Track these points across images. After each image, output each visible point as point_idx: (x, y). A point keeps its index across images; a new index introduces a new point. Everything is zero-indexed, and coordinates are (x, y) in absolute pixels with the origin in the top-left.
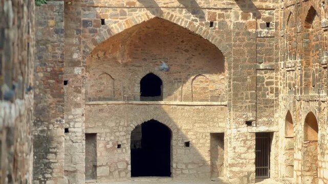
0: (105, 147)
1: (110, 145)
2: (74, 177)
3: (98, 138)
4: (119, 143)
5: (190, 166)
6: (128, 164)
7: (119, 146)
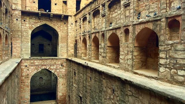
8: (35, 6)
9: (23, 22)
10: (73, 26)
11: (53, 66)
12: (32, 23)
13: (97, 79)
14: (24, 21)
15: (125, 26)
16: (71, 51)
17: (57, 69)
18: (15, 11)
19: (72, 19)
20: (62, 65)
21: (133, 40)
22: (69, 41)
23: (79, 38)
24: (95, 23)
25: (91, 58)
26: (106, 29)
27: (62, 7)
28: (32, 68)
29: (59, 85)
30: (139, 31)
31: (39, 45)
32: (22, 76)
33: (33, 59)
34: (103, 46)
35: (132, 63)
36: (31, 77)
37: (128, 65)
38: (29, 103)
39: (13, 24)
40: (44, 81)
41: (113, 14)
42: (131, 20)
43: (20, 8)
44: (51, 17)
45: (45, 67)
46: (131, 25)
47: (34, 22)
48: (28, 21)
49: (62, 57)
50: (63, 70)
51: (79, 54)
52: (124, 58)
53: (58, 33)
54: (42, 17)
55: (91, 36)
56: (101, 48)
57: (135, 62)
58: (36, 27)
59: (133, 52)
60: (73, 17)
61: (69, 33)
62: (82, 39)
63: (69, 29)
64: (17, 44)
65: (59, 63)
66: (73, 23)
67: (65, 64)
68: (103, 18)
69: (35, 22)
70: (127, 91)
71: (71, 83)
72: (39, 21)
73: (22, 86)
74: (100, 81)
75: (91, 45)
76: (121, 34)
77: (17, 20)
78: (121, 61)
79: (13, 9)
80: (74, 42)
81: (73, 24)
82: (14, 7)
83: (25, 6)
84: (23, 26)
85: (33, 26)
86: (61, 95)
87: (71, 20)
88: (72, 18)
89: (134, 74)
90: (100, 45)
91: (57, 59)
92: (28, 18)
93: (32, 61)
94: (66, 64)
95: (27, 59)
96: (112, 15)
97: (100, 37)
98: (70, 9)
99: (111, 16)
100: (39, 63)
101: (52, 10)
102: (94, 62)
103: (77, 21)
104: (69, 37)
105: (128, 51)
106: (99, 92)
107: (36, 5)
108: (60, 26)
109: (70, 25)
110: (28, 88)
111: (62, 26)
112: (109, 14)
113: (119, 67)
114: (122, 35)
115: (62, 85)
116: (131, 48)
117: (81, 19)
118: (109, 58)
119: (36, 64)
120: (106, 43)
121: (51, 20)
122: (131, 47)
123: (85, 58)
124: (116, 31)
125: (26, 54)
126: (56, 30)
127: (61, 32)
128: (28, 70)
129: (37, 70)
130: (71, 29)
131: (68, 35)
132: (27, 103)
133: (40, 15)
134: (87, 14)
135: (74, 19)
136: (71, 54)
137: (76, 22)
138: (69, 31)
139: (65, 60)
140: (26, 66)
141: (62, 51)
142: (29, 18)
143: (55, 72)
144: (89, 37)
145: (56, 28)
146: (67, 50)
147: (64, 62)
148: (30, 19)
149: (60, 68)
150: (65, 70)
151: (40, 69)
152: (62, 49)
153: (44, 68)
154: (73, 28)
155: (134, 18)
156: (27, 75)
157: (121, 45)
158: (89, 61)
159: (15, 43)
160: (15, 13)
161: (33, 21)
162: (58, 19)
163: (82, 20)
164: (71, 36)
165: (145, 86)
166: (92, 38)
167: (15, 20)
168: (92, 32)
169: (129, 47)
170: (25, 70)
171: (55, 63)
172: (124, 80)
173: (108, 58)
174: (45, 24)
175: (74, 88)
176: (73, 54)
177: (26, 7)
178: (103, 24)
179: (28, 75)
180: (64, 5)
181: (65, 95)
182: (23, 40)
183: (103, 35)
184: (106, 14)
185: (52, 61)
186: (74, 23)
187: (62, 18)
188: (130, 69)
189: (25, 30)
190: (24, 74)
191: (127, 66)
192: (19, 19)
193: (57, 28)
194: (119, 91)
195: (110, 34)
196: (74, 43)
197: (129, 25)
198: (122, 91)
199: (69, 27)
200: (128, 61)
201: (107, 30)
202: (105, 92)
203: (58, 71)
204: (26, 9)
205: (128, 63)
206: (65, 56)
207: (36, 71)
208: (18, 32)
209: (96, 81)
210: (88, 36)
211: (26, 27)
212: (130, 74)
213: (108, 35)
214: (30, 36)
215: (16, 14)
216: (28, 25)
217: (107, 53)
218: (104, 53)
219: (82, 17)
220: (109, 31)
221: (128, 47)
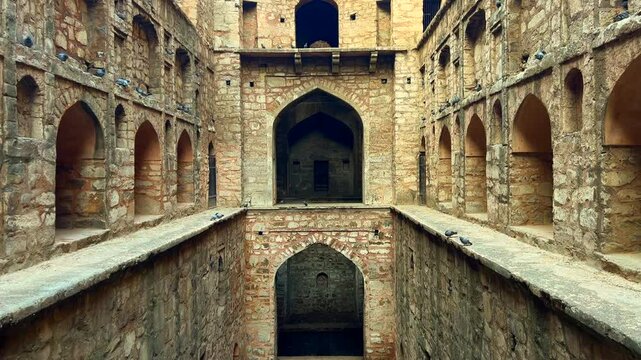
0: (267, 18)
1: (272, 18)
2: (227, 38)
3: (258, 7)
4: (283, 17)
5: (356, 40)
6: (292, 40)
7: (282, 20)
8: (286, 32)
9: (248, 90)
10: (414, 87)
11: (346, 236)
12: (274, 90)
13: (466, 286)
14: (252, 84)
15: (566, 62)
16: (407, 180)
17: (361, 247)
18: (222, 56)
19: (409, 64)
20: (377, 231)
21: (597, 118)
22: (399, 143)
23: (431, 132)
24: (478, 67)
25: (464, 204)
26: (507, 84)
27: (375, 24)
28: (279, 239)
29: (367, 305)
30: (619, 73)
31: (312, 164)
32: (249, 267)
33: (281, 209)
34: (497, 155)
35: (599, 220)
36: (275, 270)
37: (584, 230)
38: (272, 357)
39: (217, 99)
40: (333, 286)
41: (531, 17)
42: (587, 31)
43: (235, 43)
44: (336, 64)
45: (321, 238)
46: (586, 53)
47: (283, 88)
48: (262, 84)
49: (376, 204)
50: (383, 251)
51: (431, 192)
52: (568, 200)
53: (362, 117)
54: (305, 68)
55: (464, 118)
56: (491, 163)
57: (609, 216)
58: (290, 101)
59: (598, 170)
60: (413, 55)
61: (396, 115)
62: (438, 131)
63: (397, 101)
64: (229, 163)
65: (368, 223)
66: (412, 75)
67: (386, 229)
68: (498, 40)
69: (286, 87)
70: (553, 347)
71: (405, 300)
72: (299, 82)
73: (249, 298)
74: (475, 298)
75: (462, 155)
76: (555, 94)
77: (228, 83)
78: (559, 214)
79: (216, 49)
80: (417, 146)
81: (412, 80)
82: (220, 43)
83: (253, 37)
84: (249, 102)
85: (278, 99)
86: (378, 340)
87: (404, 66)
88: (407, 58)
89: (605, 269)
90: (490, 149)
91: (358, 210)
92: (262, 76)
93: (278, 218)
94: (390, 227)
95: (264, 212)
96: (527, 23)
97: (489, 117)
98: (398, 29)
99: (523, 30)
100: (299, 222)
101: (340, 41)
102: (472, 219)
103: (424, 67)
104: (397, 128)
105: (580, 169)
106: (474, 339)
107: (290, 29)
108: (367, 94)
109: (403, 86)
110: (267, 308)
111: (375, 91)
112: (517, 22)
113: (550, 242)
114: (557, 101)
115: (381, 303)
116: (591, 154)
117: (436, 57)
118: (524, 205)
119: (292, 225)
120: (506, 142)
121: (336, 75)
122: (593, 148)
123: (448, 205)
124: (537, 87)
125: (261, 193)
126: (353, 109)
127: (373, 113)
128: (266, 246)
129: (296, 248)
130: (405, 99)
131: (394, 124)
132: (264, 356)
133: (296, 61)
134: (449, 36)
135: (417, 60)
136: (406, 190)
137: (422, 70)
138: (397, 108)
139: (386, 213)
140: (260, 233)
141: (376, 181)
142: (265, 74)
143: (352, 257)
144: (458, 121)
145: (353, 100)
146: (394, 176)
147: (383, 221)
148: (269, 78)
149: (371, 243)
150: (387, 251)
151: (304, 245)
152: (375, 172)
153: (315, 241)
154: (412, 95)
155: (596, 17)
156: (263, 264)
157: (556, 143)
158: (459, 217)
159: (224, 160)
160: (221, 62)
161: (277, 82)
162: (358, 69)
163: (436, 63)
164: (406, 125)
165: (609, 330)
166: (466, 127)
167: (222, 83)
168: (465, 102)
169: (583, 150)
170: (257, 247)
171: (353, 224)
172: (539, 296)
173: (515, 202)
174: (317, 90)
175: (412, 318)
176: (413, 193)
177: (257, 38)
178: (495, 65)
179: (267, 261)
180: (382, 14)
181: (391, 341)
182: (247, 147)
183: (498, 109)
184: (506, 24)
185: (343, 217)
186: (416, 78)
187: (373, 64)
188: (590, 247)
189: (254, 117)
190: (254, 260)
191: (578, 233)
192: (235, 82)
193: (356, 101)
194: (528, 345)
195: (519, 102)
196: (417, 150)
197: (580, 51)
198: (537, 342)
199: (399, 94)
200: (583, 213)
201: (508, 88)
202: (489, 341)
203: (364, 252)
204: (256, 45)
205: (581, 220)
206: (387, 200)
207: (292, 250)
208: (232, 123)
209: (464, 295)
210: (453, 120)
211: (258, 106)
212: (589, 269)
213: (512, 107)
214: (270, 135)
215: (226, 65)
216: (262, 99)
217: (513, 181)
218: (502, 181)
219: (437, 51)
220: (516, 90)
221: (578, 150)
